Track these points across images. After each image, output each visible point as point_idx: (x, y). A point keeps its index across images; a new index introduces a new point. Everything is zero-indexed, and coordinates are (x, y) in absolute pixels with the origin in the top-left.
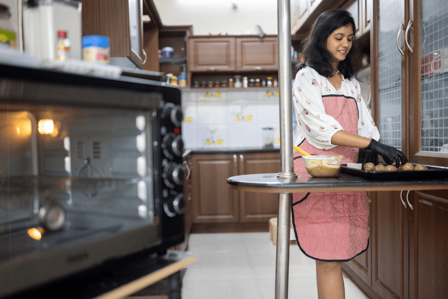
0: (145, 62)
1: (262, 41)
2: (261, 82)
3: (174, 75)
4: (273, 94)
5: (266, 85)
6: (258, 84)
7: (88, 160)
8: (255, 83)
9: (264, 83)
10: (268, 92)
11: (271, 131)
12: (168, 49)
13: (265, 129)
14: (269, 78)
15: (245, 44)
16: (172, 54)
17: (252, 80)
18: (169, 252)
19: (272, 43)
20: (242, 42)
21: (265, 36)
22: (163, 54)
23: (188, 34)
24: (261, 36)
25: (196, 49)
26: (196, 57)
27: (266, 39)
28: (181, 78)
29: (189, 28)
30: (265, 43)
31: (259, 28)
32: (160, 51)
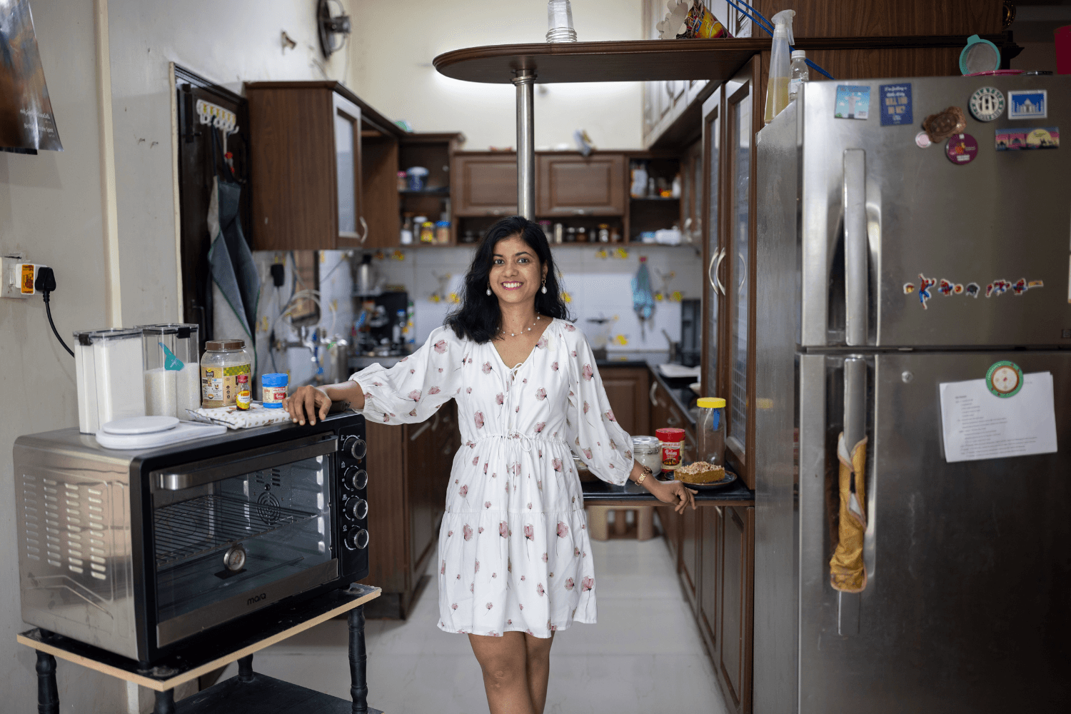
0: (364, 237)
1: (588, 162)
2: (587, 233)
3: (429, 220)
4: (611, 254)
5: (598, 239)
6: (582, 238)
7: (267, 486)
8: (576, 234)
9: (593, 236)
10: (601, 250)
11: (604, 326)
12: (418, 171)
13: (593, 321)
14: (603, 226)
15: (557, 166)
16: (424, 179)
17: (571, 230)
18: (353, 585)
19: (605, 166)
20: (551, 163)
21: (594, 152)
22: (409, 179)
23: (455, 147)
24: (586, 152)
25: (467, 175)
26: (467, 189)
27: (596, 158)
28: (441, 227)
29: (456, 137)
30: (594, 166)
31: (583, 137)
32: (402, 174)
